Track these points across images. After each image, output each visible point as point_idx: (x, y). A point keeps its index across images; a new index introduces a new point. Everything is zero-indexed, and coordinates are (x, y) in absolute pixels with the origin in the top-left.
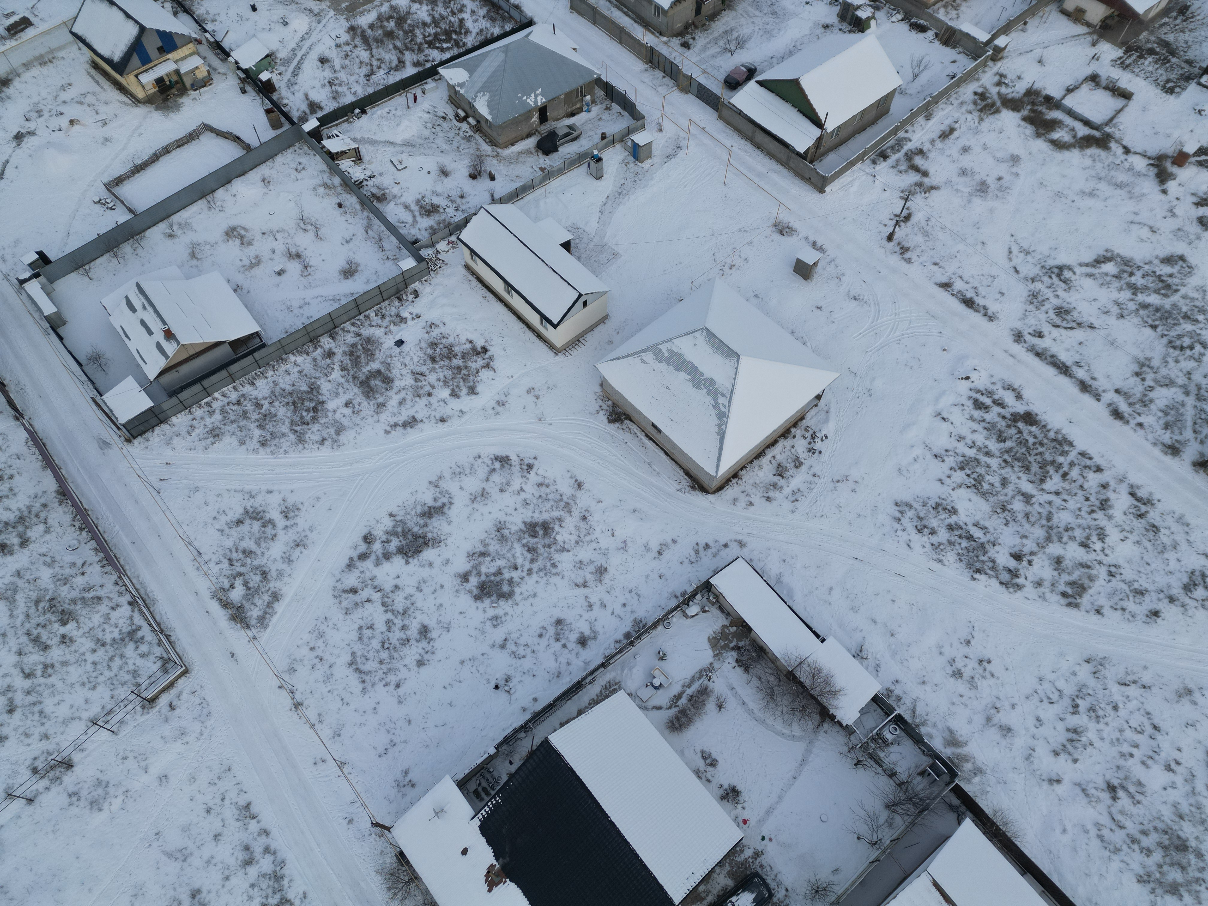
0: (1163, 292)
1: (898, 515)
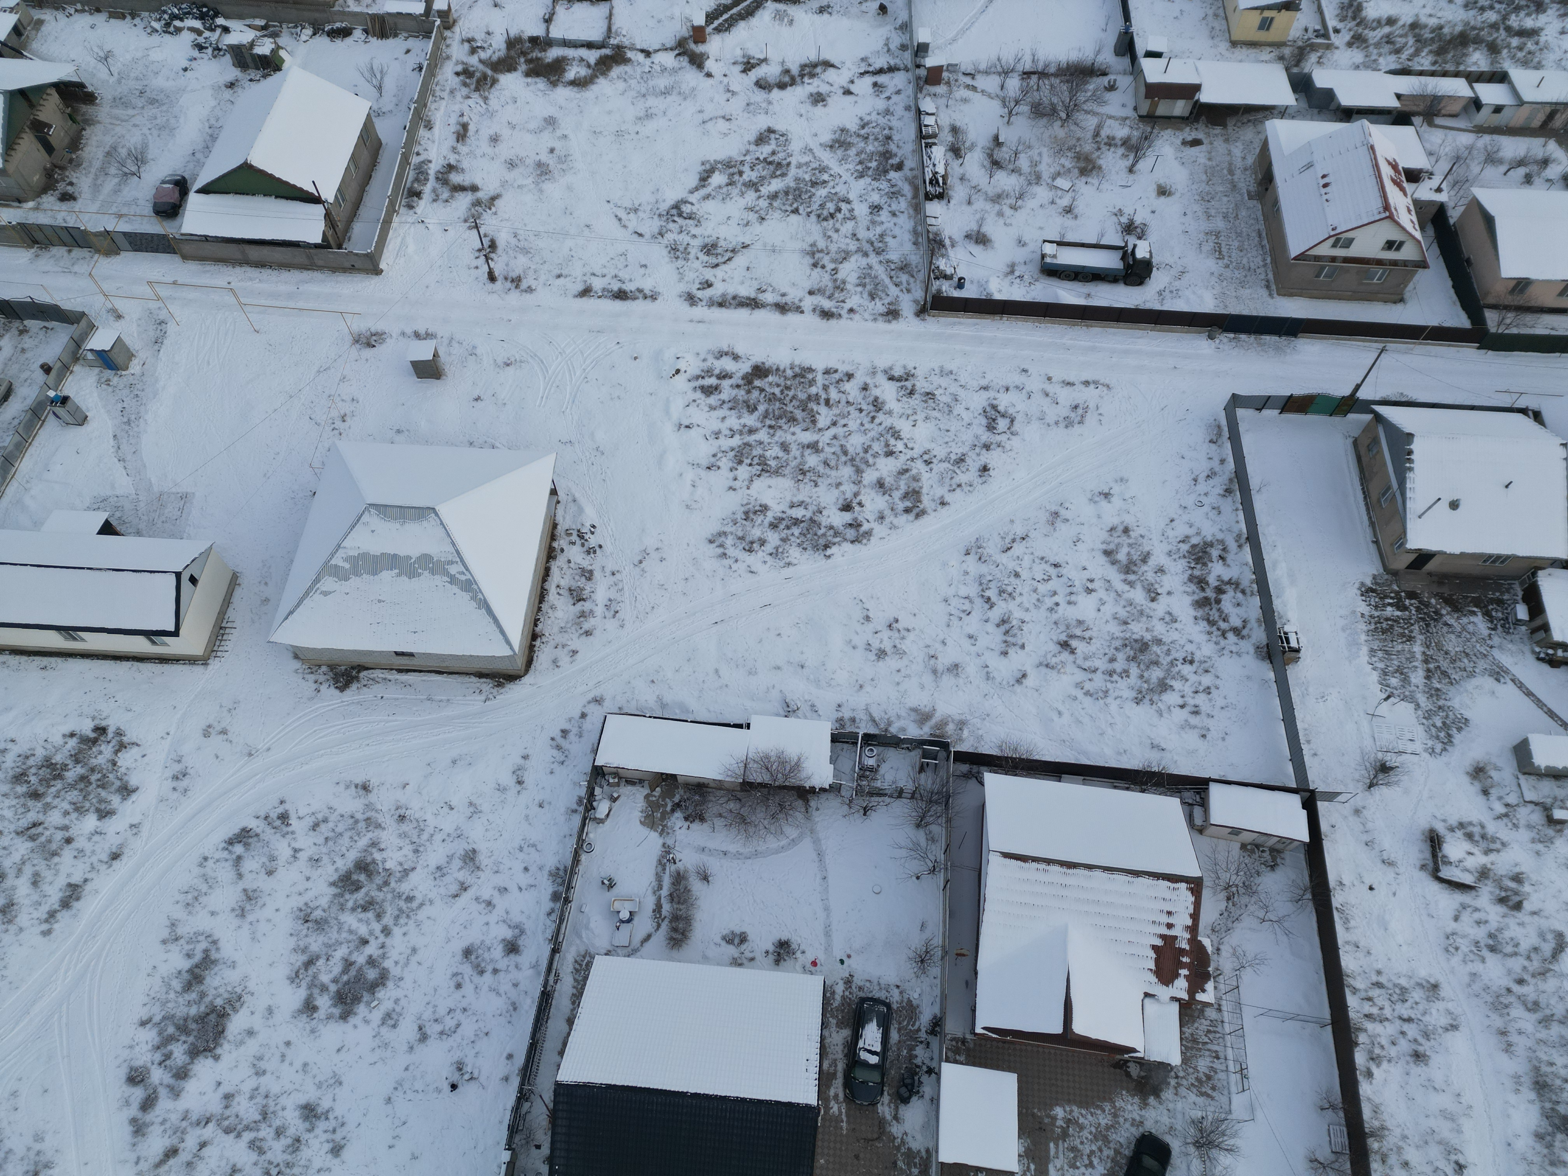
0: (778, 173)
1: (721, 550)
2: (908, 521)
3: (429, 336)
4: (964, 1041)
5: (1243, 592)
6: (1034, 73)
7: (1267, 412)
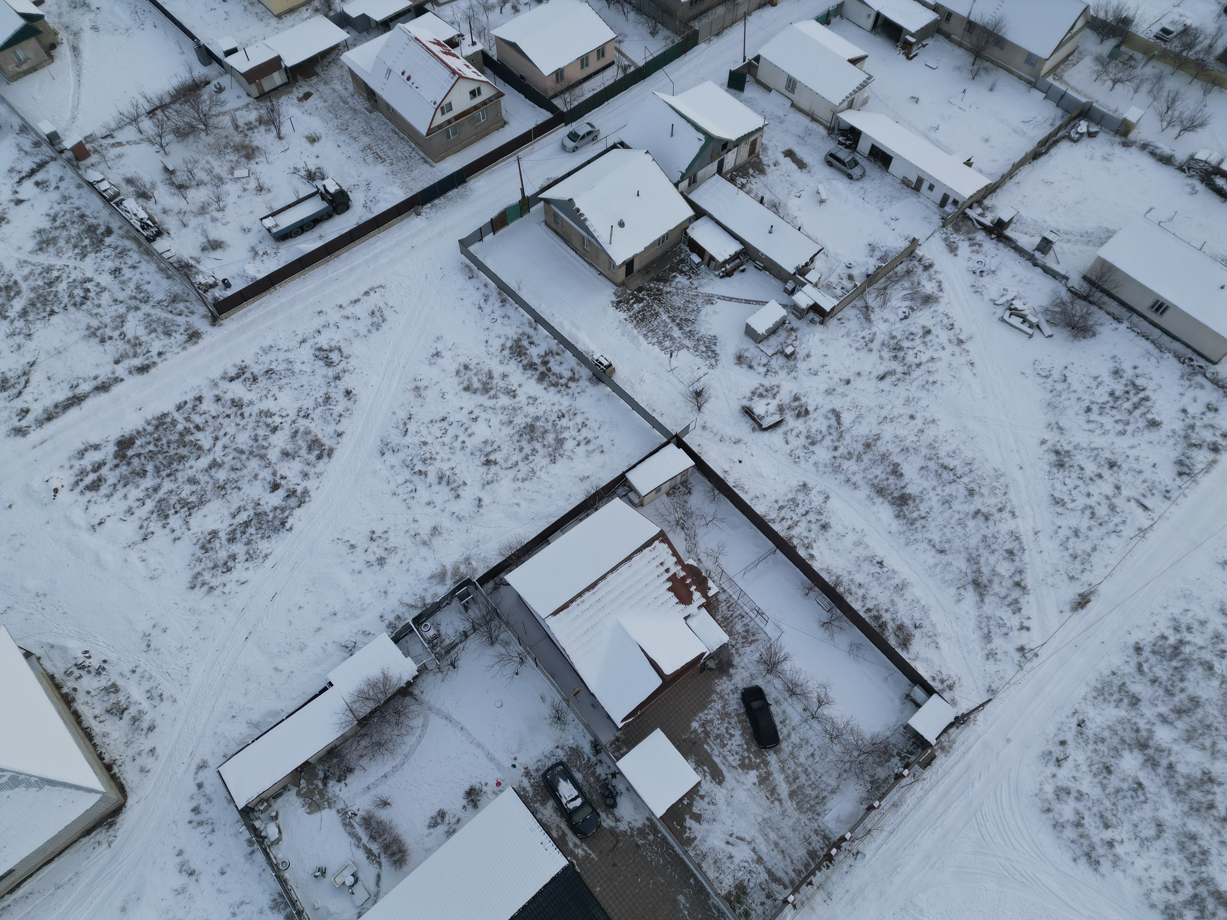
2: (325, 464)
4: (617, 739)
5: (558, 354)
6: (156, 109)
7: (487, 239)
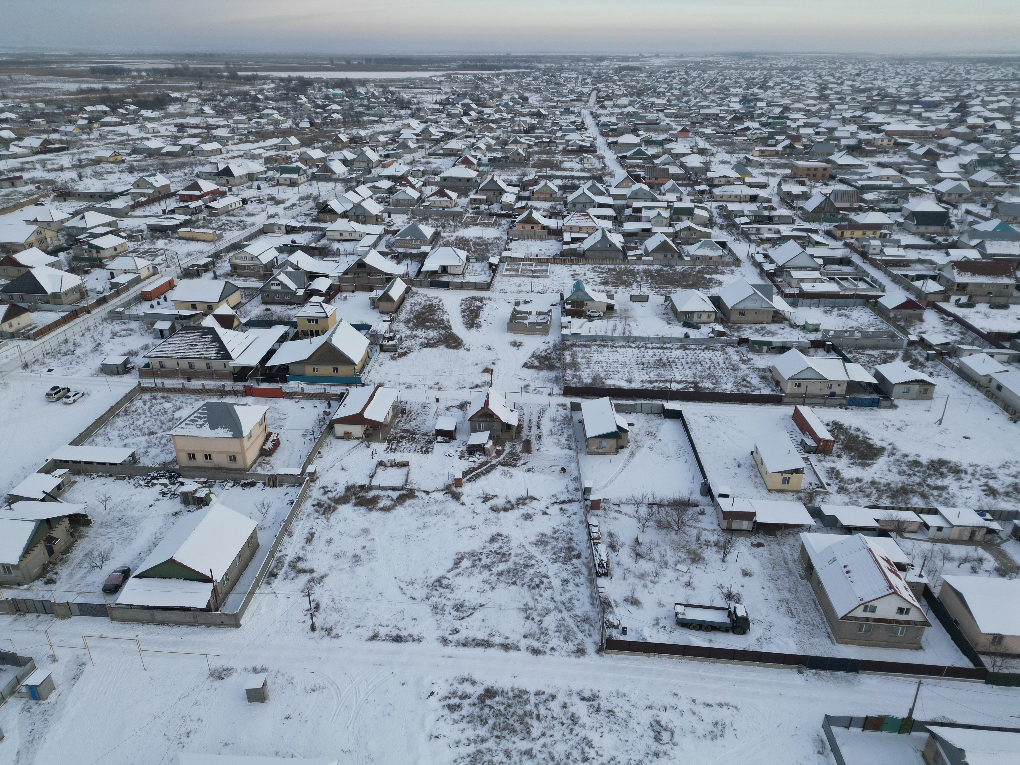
0: (503, 559)
3: (263, 670)
6: (655, 504)
7: (853, 730)
